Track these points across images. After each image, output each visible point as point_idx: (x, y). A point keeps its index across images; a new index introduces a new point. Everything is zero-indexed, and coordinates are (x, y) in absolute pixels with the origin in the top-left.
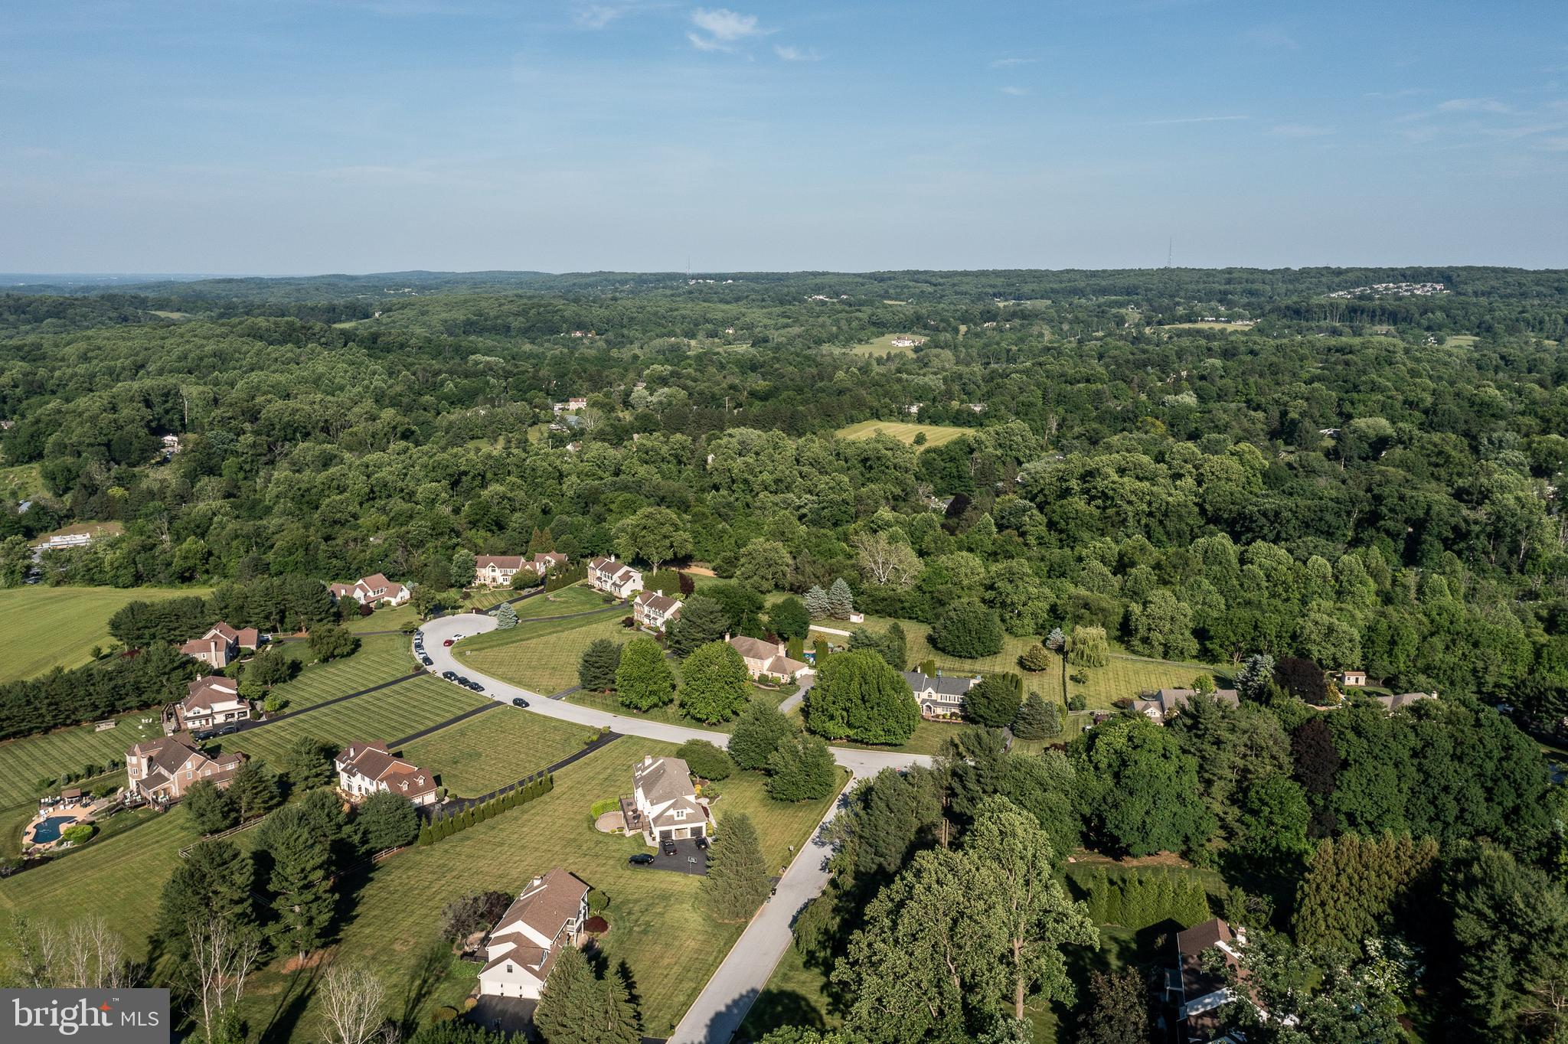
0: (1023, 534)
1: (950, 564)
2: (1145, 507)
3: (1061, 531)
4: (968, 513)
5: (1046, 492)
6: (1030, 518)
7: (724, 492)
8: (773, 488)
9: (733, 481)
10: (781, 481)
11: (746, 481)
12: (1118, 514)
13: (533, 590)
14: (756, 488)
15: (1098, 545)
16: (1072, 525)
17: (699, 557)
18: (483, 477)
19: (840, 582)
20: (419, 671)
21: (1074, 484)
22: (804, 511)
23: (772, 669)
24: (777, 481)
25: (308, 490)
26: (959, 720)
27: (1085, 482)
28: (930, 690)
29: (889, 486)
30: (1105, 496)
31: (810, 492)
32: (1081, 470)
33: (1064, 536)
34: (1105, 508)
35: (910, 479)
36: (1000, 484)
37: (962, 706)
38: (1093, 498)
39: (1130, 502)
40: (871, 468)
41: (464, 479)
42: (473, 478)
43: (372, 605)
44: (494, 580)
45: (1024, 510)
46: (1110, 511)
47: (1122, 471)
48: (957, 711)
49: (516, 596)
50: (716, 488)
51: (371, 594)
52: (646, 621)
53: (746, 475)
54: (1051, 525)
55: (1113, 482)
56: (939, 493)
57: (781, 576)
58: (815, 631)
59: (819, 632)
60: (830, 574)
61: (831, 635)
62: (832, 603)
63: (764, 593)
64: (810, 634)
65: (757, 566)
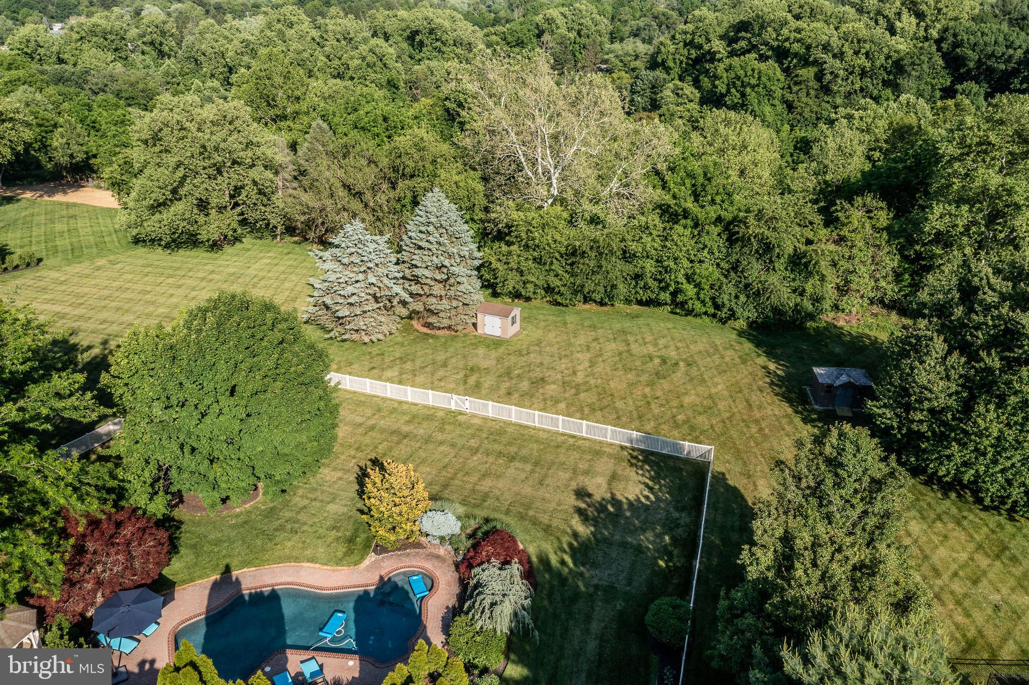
46: (807, 73)
57: (254, 196)
58: (361, 401)
59: (378, 406)
60: (393, 186)
61: (428, 415)
62: (416, 280)
63: (215, 246)
64: (342, 432)
65: (180, 173)
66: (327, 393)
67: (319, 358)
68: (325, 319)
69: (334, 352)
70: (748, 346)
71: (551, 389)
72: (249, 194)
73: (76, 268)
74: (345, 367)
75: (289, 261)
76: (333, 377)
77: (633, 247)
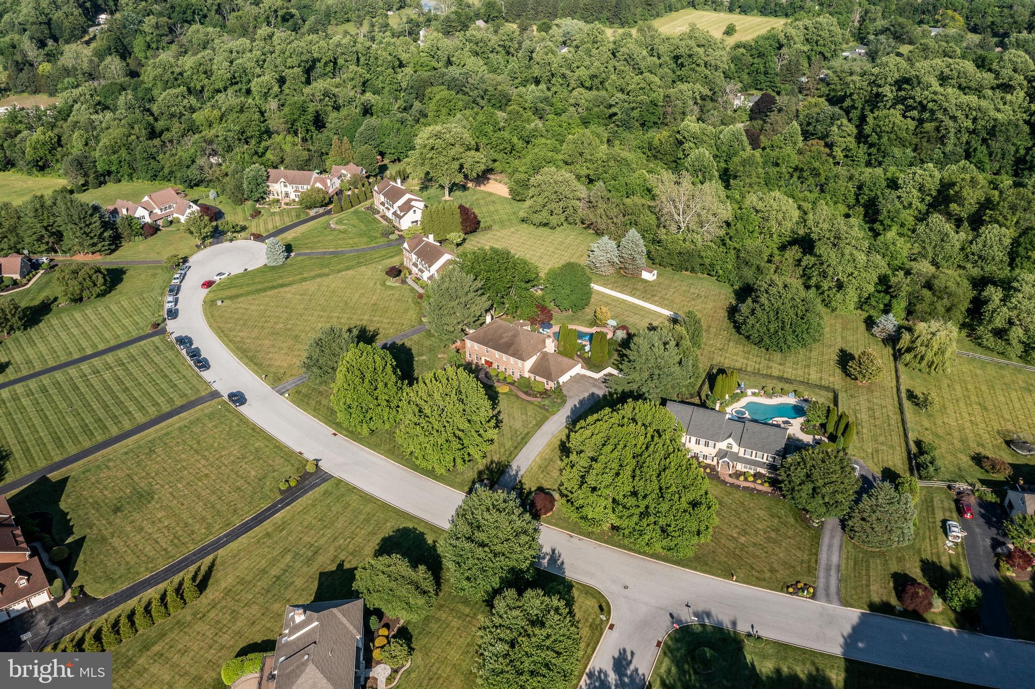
0: (830, 146)
1: (760, 206)
2: (969, 124)
3: (871, 145)
4: (773, 116)
5: (855, 97)
6: (839, 127)
7: (543, 86)
8: (587, 84)
9: (553, 75)
10: (595, 76)
11: (564, 76)
12: (937, 129)
13: (321, 210)
14: (573, 84)
15: (920, 172)
16: (885, 139)
17: (499, 169)
18: (335, 63)
19: (633, 233)
20: (158, 329)
21: (888, 92)
22: (614, 110)
23: (534, 370)
24: (593, 77)
25: (181, 74)
26: (766, 488)
27: (900, 89)
28: (730, 440)
29: (698, 86)
30: (923, 108)
31: (622, 90)
32: (897, 76)
33: (873, 150)
34: (921, 121)
35: (719, 77)
36: (804, 79)
37: (772, 467)
38: (909, 108)
39: (954, 118)
40: (682, 65)
41: (318, 65)
42: (326, 64)
43: (160, 223)
44: (287, 195)
45: (833, 118)
46: (929, 126)
47: (943, 79)
48: (763, 471)
49: (303, 217)
50: (537, 82)
51: (157, 211)
52: (415, 270)
53: (563, 70)
54: (861, 137)
55: (935, 93)
56: (744, 90)
57: (572, 211)
58: (599, 293)
59: (603, 295)
60: (624, 216)
61: (617, 299)
62: (623, 257)
63: (553, 228)
64: (592, 300)
65: (546, 200)
66: (590, 289)
67: (590, 280)
68: (592, 266)
69: (593, 277)
70: (733, 295)
71: (656, 298)
72: (570, 211)
73: (505, 232)
74: (596, 283)
75: (581, 238)
76: (592, 285)
77: (702, 253)
